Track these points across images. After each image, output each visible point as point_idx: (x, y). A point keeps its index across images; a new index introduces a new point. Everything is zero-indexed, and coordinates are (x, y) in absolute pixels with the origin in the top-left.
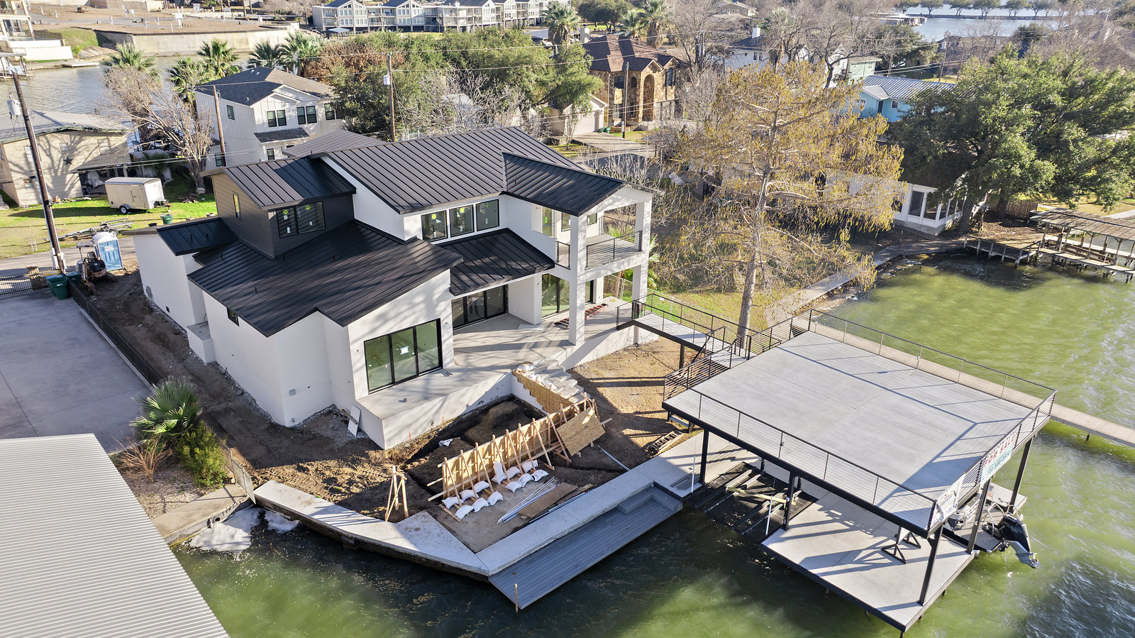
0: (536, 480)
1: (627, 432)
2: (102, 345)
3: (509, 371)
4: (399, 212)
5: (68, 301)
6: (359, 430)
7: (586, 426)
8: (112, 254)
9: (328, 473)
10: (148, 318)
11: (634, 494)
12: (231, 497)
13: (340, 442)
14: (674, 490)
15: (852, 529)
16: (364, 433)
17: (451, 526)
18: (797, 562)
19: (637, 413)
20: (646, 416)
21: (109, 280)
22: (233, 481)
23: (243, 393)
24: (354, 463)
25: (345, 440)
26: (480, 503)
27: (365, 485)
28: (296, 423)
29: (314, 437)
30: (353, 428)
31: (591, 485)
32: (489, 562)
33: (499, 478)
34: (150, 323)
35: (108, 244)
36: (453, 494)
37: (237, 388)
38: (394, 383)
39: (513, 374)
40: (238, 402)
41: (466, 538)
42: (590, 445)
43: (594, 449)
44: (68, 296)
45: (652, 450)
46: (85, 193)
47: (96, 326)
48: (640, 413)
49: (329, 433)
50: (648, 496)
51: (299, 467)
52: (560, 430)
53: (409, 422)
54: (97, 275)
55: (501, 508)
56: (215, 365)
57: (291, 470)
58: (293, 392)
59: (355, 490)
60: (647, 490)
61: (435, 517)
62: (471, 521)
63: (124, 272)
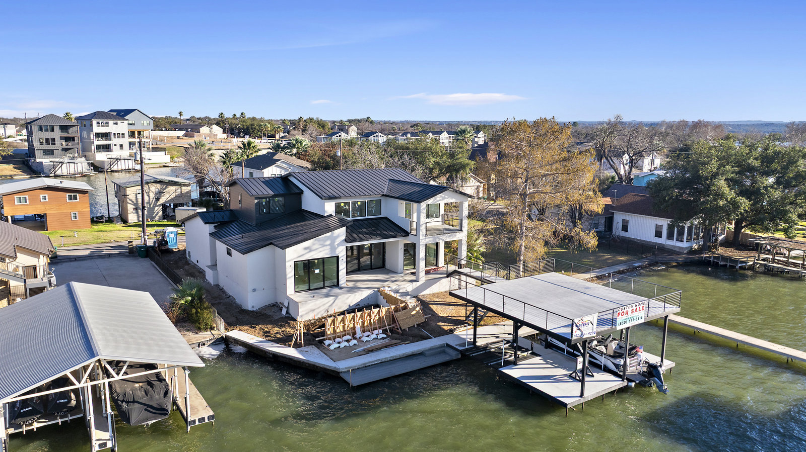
0: (379, 338)
1: (440, 324)
2: (160, 276)
3: (376, 290)
4: (322, 199)
5: (146, 259)
6: (287, 312)
7: (413, 315)
8: (173, 238)
9: (266, 329)
10: (186, 267)
11: (433, 347)
12: (213, 335)
13: (276, 318)
14: (458, 347)
15: (556, 367)
16: (290, 314)
17: (326, 352)
18: (516, 377)
19: (448, 316)
20: (454, 318)
21: (170, 252)
22: (215, 329)
23: (230, 296)
24: (281, 326)
25: (279, 317)
26: (343, 345)
27: (284, 335)
28: (254, 309)
29: (263, 315)
30: (284, 312)
31: (409, 342)
32: (341, 365)
33: (358, 336)
34: (187, 269)
35: (171, 233)
36: (330, 339)
37: (227, 295)
38: (309, 289)
39: (378, 291)
40: (226, 300)
41: (332, 357)
42: (414, 326)
43: (416, 328)
44: (146, 257)
45: (451, 331)
46: (164, 218)
47: (158, 268)
48: (450, 316)
49: (271, 314)
50: (442, 349)
51: (251, 326)
52: (397, 315)
53: (314, 308)
54: (163, 248)
55: (355, 347)
56: (217, 286)
57: (247, 328)
58: (254, 290)
59: (278, 336)
60: (442, 346)
61: (318, 348)
62: (337, 351)
63: (178, 249)
